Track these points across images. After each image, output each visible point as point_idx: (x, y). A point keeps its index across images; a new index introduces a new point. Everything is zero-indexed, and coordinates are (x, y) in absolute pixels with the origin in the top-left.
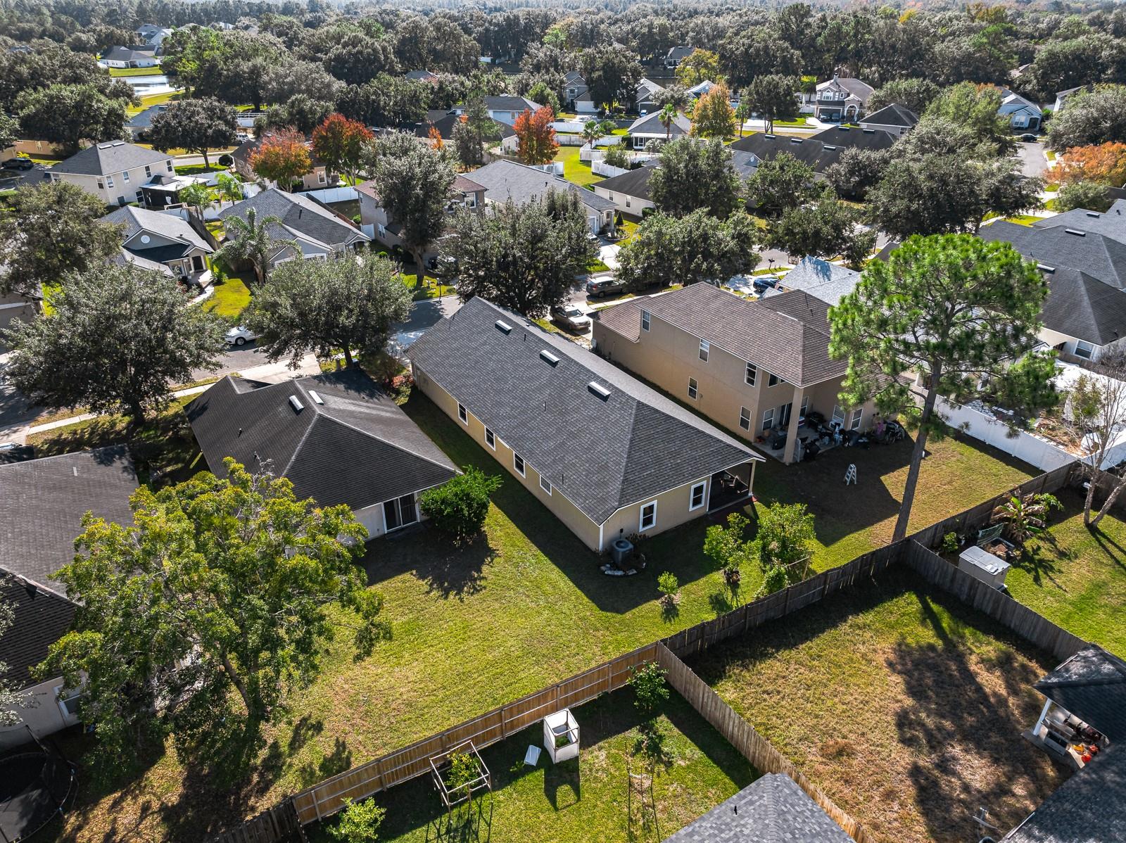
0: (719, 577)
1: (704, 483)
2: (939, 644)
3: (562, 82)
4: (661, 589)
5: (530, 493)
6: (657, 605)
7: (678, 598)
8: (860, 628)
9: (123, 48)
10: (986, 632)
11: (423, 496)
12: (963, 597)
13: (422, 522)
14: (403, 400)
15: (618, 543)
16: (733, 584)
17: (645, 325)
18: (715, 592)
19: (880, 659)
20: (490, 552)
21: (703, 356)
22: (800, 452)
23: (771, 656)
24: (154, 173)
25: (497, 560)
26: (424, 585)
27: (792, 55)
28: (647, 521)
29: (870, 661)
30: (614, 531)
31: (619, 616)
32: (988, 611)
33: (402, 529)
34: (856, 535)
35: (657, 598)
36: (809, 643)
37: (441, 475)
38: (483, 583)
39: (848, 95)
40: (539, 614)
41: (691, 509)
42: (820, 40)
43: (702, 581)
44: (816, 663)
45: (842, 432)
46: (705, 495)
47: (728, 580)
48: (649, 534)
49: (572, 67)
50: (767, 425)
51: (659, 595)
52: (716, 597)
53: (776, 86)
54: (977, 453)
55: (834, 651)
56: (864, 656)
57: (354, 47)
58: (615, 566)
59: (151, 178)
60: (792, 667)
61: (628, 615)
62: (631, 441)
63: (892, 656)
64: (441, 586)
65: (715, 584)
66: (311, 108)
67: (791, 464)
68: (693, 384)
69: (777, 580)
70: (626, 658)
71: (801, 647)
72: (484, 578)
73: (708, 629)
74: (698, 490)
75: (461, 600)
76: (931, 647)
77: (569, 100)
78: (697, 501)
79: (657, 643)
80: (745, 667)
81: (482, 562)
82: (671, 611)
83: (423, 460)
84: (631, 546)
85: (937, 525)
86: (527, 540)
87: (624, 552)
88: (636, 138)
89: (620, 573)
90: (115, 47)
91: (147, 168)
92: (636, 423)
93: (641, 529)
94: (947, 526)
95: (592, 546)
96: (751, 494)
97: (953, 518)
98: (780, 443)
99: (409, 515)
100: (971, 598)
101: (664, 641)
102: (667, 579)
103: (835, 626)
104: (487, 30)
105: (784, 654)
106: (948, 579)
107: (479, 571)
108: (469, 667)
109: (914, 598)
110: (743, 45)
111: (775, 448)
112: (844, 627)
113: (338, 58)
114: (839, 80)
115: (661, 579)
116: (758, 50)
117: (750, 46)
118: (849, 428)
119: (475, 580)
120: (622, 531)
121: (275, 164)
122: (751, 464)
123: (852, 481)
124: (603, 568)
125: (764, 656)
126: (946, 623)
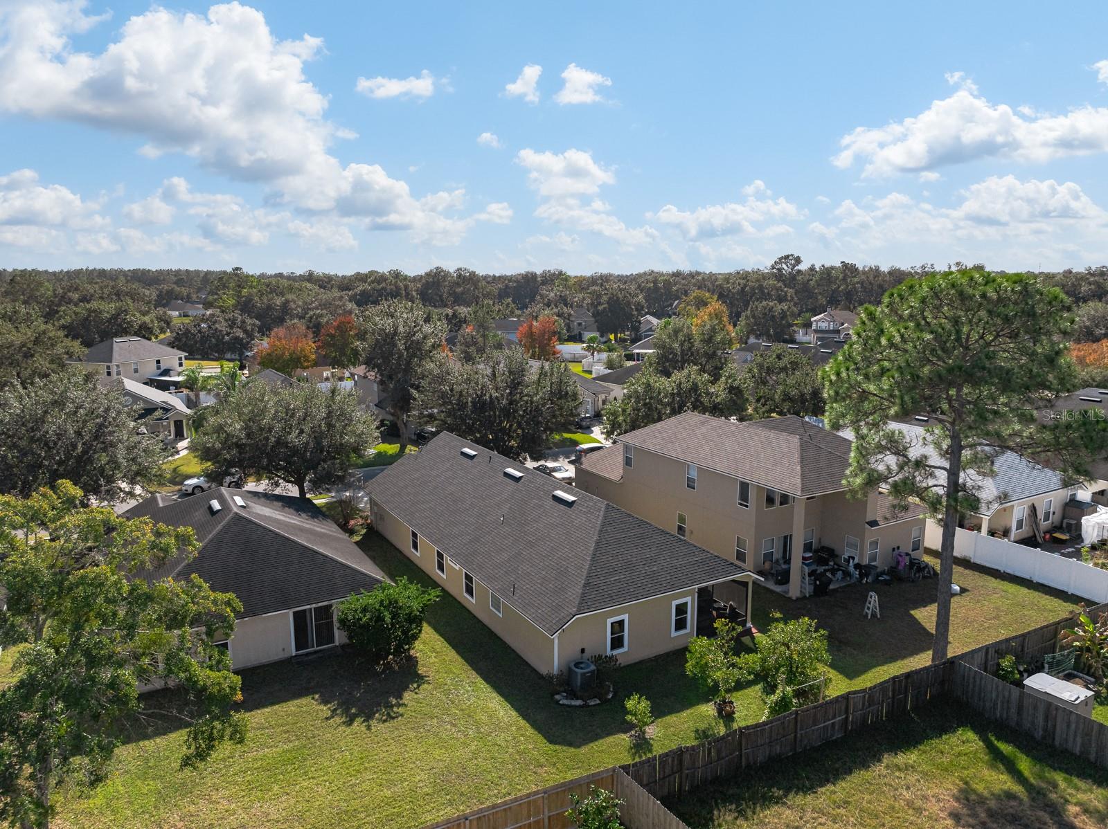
0: (709, 709)
1: (688, 599)
2: (1017, 789)
3: (570, 315)
4: (628, 717)
5: (480, 621)
6: (624, 739)
7: (652, 731)
8: (900, 770)
9: (180, 302)
10: (1082, 775)
11: (342, 606)
12: (1039, 734)
13: (343, 646)
14: (357, 538)
15: (577, 665)
16: (726, 715)
17: (628, 462)
18: (702, 726)
19: (936, 807)
20: (420, 679)
21: (691, 484)
22: (809, 590)
23: (778, 801)
24: (163, 366)
25: (425, 686)
26: (325, 710)
27: (786, 293)
28: (617, 642)
29: (919, 810)
30: (573, 652)
31: (572, 750)
32: (1077, 750)
33: (316, 652)
34: (885, 668)
35: (625, 732)
36: (830, 787)
37: (369, 584)
38: (401, 710)
39: (843, 324)
40: (465, 745)
41: (674, 634)
42: (812, 283)
43: (684, 714)
44: (842, 811)
45: (857, 566)
46: (691, 616)
47: (720, 711)
48: (622, 661)
49: (580, 306)
50: (768, 556)
51: (626, 727)
52: (704, 732)
53: (771, 310)
54: (1024, 591)
55: (867, 797)
56: (910, 804)
57: (379, 285)
58: (573, 695)
59: (159, 371)
60: (809, 815)
61: (584, 750)
62: (597, 543)
63: (953, 805)
64: (346, 711)
65: (703, 717)
67: (798, 599)
68: (682, 519)
69: (783, 704)
70: (569, 787)
71: (820, 790)
72: (403, 705)
73: (686, 757)
74: (681, 610)
75: (369, 728)
76: (1010, 796)
77: (576, 332)
78: (681, 624)
79: (614, 770)
80: (741, 813)
81: (406, 688)
82: (641, 744)
83: (349, 567)
84: (593, 667)
85: (987, 648)
86: (467, 667)
87: (583, 675)
89: (579, 702)
90: (173, 301)
91: (158, 362)
92: (604, 524)
93: (609, 652)
94: (1000, 649)
95: (543, 670)
96: (749, 625)
97: (1007, 640)
98: (784, 578)
99: (325, 634)
100: (1049, 733)
101: (625, 768)
102: (637, 704)
103: (865, 765)
105: (798, 799)
106: (1013, 710)
107: (400, 697)
108: (356, 804)
109: (971, 735)
110: (739, 284)
111: (779, 583)
112: (879, 769)
113: (363, 293)
114: (832, 313)
115: (630, 704)
116: (753, 289)
117: (745, 286)
118: (865, 562)
119: (392, 706)
120: (583, 651)
121: (279, 358)
122: (745, 584)
123: (874, 615)
124: (557, 697)
125: (768, 801)
126: (1025, 765)
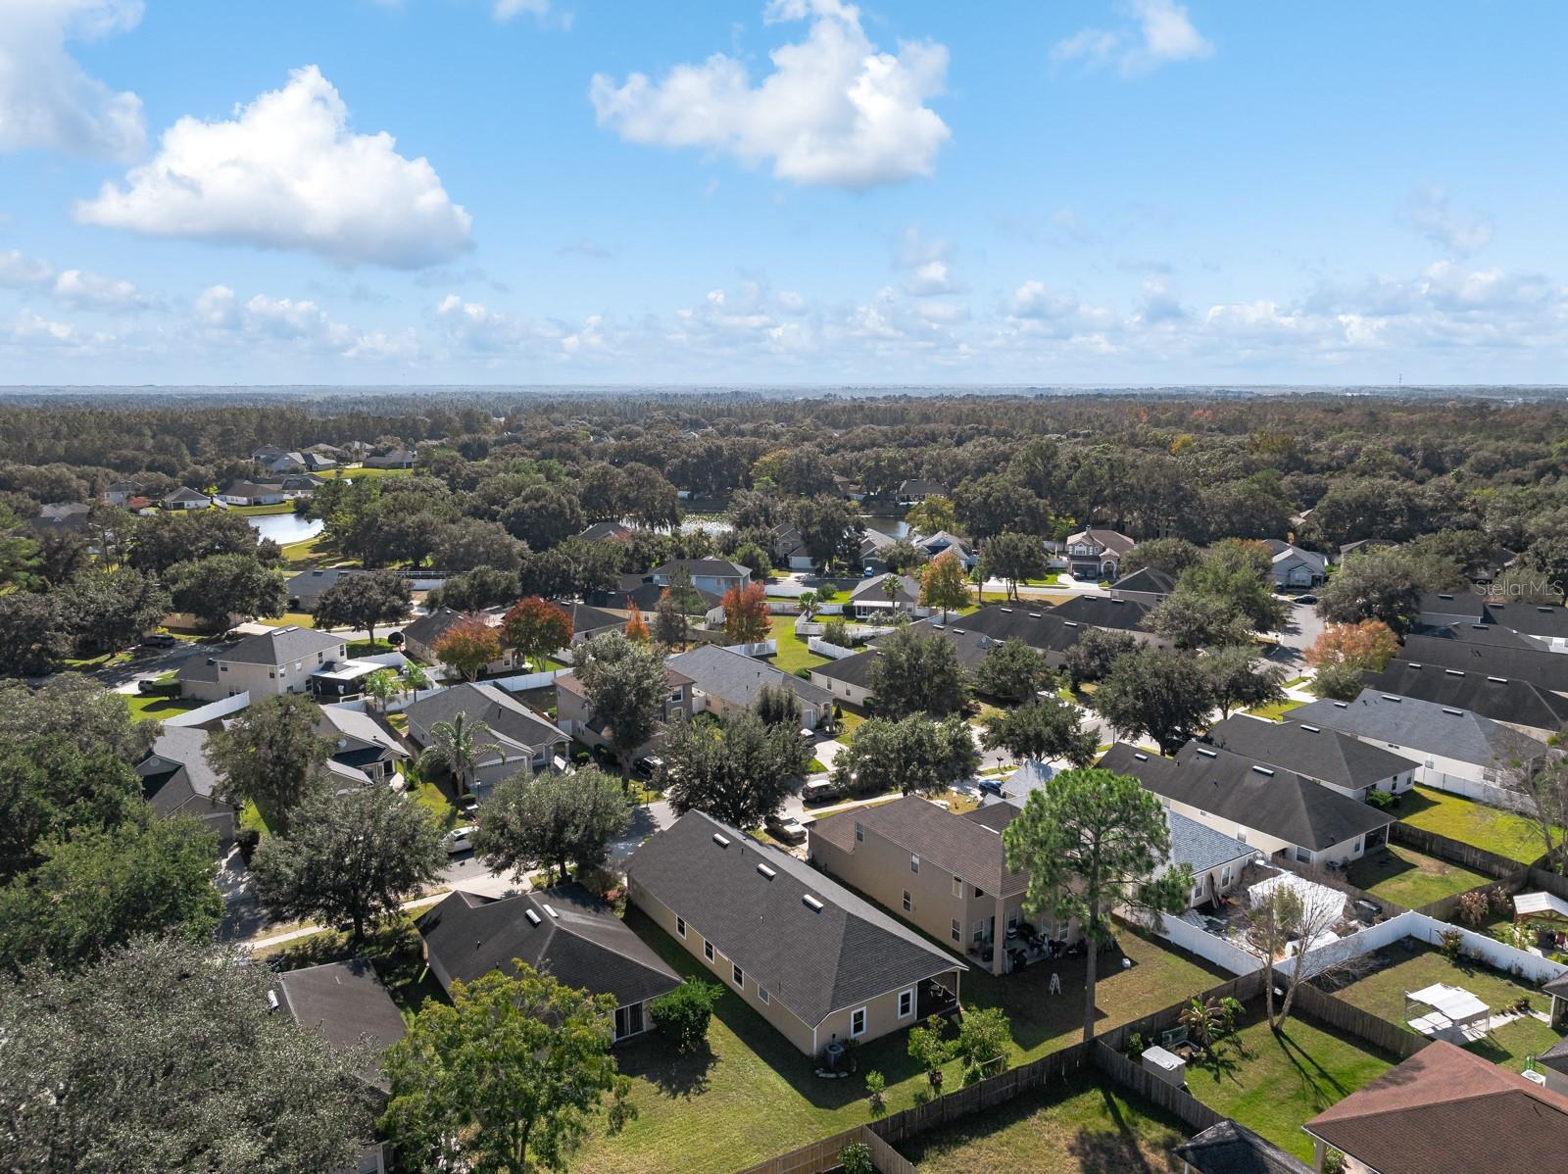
0: (924, 1078)
1: (911, 991)
2: (1116, 1130)
3: (773, 537)
4: (869, 1087)
5: (748, 1005)
6: (866, 1102)
7: (885, 1096)
8: (1046, 1120)
9: (247, 482)
10: (1159, 1121)
11: (653, 1004)
12: (1143, 1092)
13: (649, 1032)
14: (621, 915)
15: (831, 1047)
16: (936, 1083)
17: (860, 837)
18: (919, 1091)
19: (1062, 1144)
20: (714, 1059)
21: (915, 868)
22: (1009, 965)
23: (965, 1143)
24: (325, 659)
25: (719, 1065)
26: (654, 1087)
27: (1038, 504)
28: (858, 1027)
29: (1052, 1147)
30: (827, 1037)
31: (831, 1112)
32: (1163, 1103)
33: (631, 1038)
34: (1054, 1041)
35: (866, 1097)
36: (1000, 1133)
37: (669, 985)
38: (708, 1085)
39: (1104, 550)
40: (759, 1110)
41: (900, 1016)
42: (1071, 483)
43: (907, 1082)
44: (1005, 1148)
45: (1051, 943)
46: (913, 1003)
47: (932, 1080)
48: (862, 1041)
49: (786, 517)
50: (978, 937)
51: (867, 1094)
52: (920, 1096)
53: (1015, 548)
54: (1183, 962)
55: (1022, 1139)
56: (1048, 1143)
57: (537, 501)
58: (828, 1070)
59: (322, 665)
60: (984, 1151)
61: (840, 1111)
62: (842, 950)
63: (1073, 1142)
64: (670, 1086)
65: (920, 1085)
66: (495, 579)
67: (1000, 976)
68: (907, 897)
69: (974, 1075)
70: (836, 1139)
71: (993, 1135)
72: (708, 1081)
73: (908, 1117)
74: (906, 998)
75: (689, 1100)
76: (1109, 1135)
77: (781, 554)
78: (905, 1009)
79: (862, 1127)
80: (941, 1152)
81: (706, 1067)
82: (878, 1107)
83: (650, 970)
84: (842, 1049)
85: (1123, 1027)
86: (747, 1048)
87: (835, 1056)
88: (859, 607)
89: (833, 1076)
90: (237, 482)
91: (320, 655)
92: (847, 933)
93: (853, 1036)
94: (1132, 1028)
95: (807, 1052)
96: (958, 1004)
97: (1140, 1020)
98: (988, 956)
99: (637, 1023)
100: (1148, 1093)
101: (869, 1126)
102: (874, 1078)
103: (1024, 1117)
104: (684, 462)
105: (978, 1142)
106: (1129, 1076)
107: (704, 1075)
108: (698, 1154)
109: (1100, 1094)
110: (981, 494)
111: (985, 960)
112: (1033, 1120)
113: (518, 513)
114: (1092, 532)
115: (869, 1078)
116: (997, 500)
117: (989, 495)
118: (1057, 939)
119: (700, 1082)
120: (834, 1036)
122: (955, 973)
123: (1056, 991)
124: (817, 1071)
125: (958, 1143)
126: (1124, 1111)
